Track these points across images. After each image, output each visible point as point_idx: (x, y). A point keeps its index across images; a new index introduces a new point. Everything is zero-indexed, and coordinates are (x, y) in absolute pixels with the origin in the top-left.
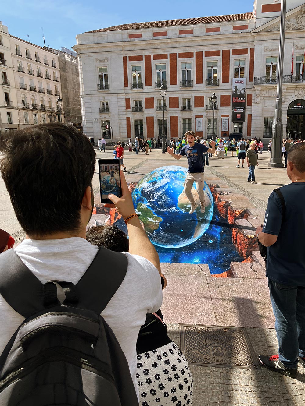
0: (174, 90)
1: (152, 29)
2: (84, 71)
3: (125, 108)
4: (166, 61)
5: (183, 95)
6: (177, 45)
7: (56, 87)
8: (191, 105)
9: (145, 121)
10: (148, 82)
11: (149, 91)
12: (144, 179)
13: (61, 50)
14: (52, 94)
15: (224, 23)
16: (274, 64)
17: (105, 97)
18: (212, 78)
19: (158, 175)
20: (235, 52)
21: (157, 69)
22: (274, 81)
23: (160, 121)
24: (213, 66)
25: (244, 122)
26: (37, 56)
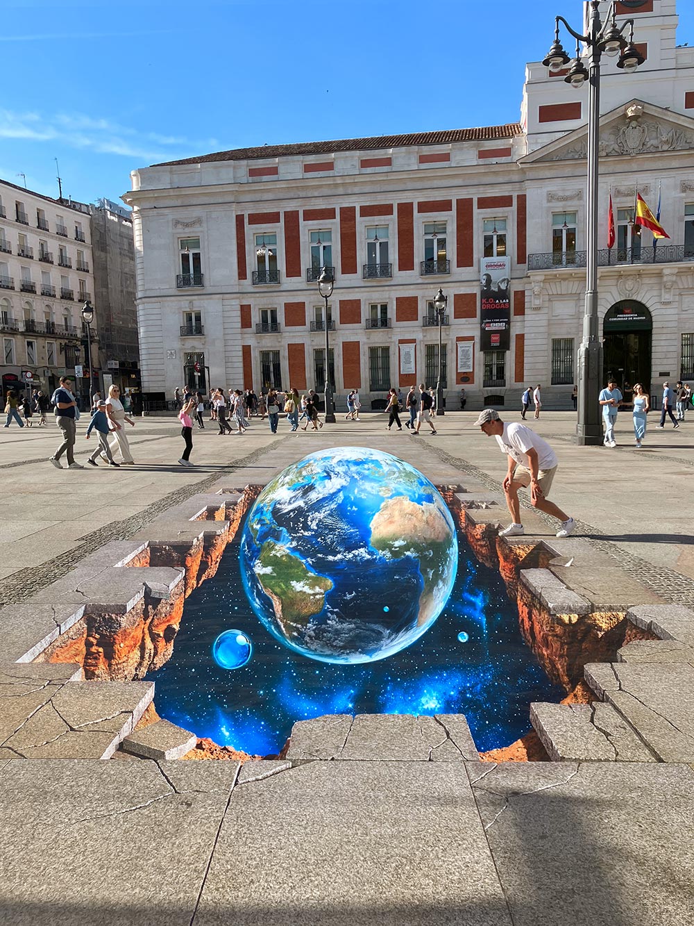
0: (350, 286)
3: (239, 325)
4: (333, 224)
5: (369, 295)
6: (357, 189)
7: (82, 283)
8: (389, 316)
9: (284, 354)
10: (293, 270)
11: (293, 288)
12: (280, 481)
13: (97, 205)
14: (73, 299)
15: (458, 144)
16: (571, 226)
17: (194, 302)
18: (436, 259)
19: (318, 469)
20: (485, 203)
21: (312, 242)
22: (571, 261)
23: (318, 353)
24: (435, 234)
25: (507, 352)
26: (40, 217)
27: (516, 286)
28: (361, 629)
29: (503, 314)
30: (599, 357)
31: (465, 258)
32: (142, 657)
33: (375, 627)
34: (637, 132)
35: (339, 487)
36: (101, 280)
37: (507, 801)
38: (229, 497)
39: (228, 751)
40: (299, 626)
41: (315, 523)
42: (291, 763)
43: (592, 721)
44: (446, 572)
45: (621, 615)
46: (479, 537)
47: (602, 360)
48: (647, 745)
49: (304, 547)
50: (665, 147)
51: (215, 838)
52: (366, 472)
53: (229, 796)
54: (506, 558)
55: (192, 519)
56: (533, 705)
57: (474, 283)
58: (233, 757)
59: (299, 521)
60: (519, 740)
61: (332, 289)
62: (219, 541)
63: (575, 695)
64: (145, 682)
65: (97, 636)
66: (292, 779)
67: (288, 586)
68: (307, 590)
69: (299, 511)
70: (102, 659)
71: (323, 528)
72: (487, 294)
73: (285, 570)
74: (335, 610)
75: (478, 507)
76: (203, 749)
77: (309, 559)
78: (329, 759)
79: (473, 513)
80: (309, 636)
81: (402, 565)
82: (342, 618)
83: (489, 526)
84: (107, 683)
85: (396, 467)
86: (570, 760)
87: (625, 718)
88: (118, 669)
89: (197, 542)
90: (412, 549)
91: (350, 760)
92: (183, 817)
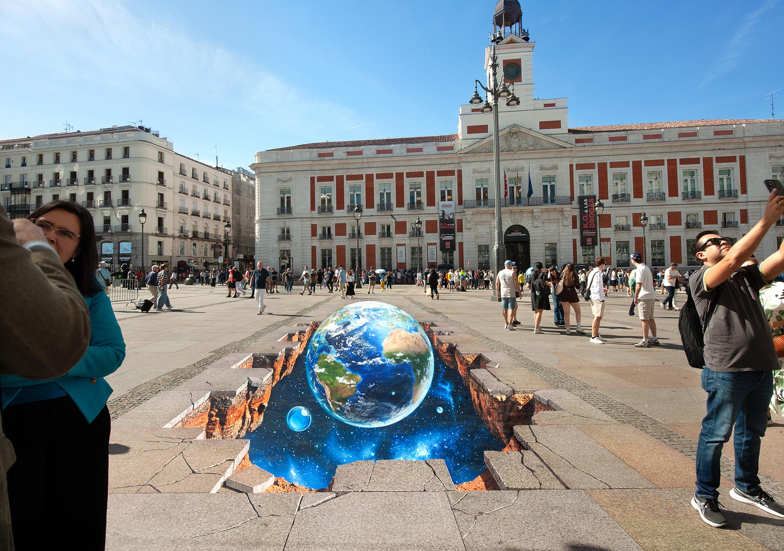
0: (370, 215)
1: (345, 148)
2: (262, 192)
3: (310, 235)
4: (361, 182)
5: (382, 220)
6: (374, 165)
7: (226, 212)
8: (391, 231)
9: (334, 251)
10: (340, 206)
11: (340, 216)
12: (330, 319)
13: (236, 171)
14: (220, 220)
15: (426, 144)
16: (485, 186)
17: (287, 222)
18: (416, 202)
19: (352, 313)
20: (440, 173)
21: (351, 191)
22: (486, 204)
23: (353, 250)
24: (415, 189)
25: (455, 251)
26: (205, 176)
27: (458, 217)
28: (379, 405)
29: (451, 231)
30: (504, 254)
31: (431, 202)
32: (243, 424)
33: (388, 404)
34: (516, 140)
35: (364, 323)
36: (237, 210)
37: (476, 519)
38: (301, 328)
39: (295, 486)
40: (340, 403)
41: (350, 343)
42: (335, 494)
43: (522, 462)
44: (427, 371)
45: (531, 396)
46: (445, 351)
47: (506, 255)
48: (558, 478)
49: (344, 357)
50: (531, 148)
51: (283, 548)
52: (379, 315)
53: (293, 518)
54: (461, 363)
55: (279, 341)
56: (486, 453)
57: (436, 215)
58: (297, 490)
59: (341, 342)
60: (479, 476)
61: (361, 216)
62: (294, 353)
63: (510, 446)
64: (244, 440)
65: (217, 410)
66: (335, 505)
67: (334, 379)
68: (346, 382)
69: (342, 337)
70: (218, 425)
71: (355, 346)
72: (443, 221)
73: (333, 370)
74: (363, 394)
75: (444, 334)
76: (278, 485)
77: (347, 364)
78: (360, 491)
79: (441, 337)
80: (347, 410)
81: (401, 367)
82: (366, 399)
83: (451, 345)
84: (219, 441)
85: (397, 312)
86: (512, 489)
87: (542, 461)
88: (228, 432)
89: (281, 354)
90: (407, 358)
91: (373, 491)
92: (262, 533)
